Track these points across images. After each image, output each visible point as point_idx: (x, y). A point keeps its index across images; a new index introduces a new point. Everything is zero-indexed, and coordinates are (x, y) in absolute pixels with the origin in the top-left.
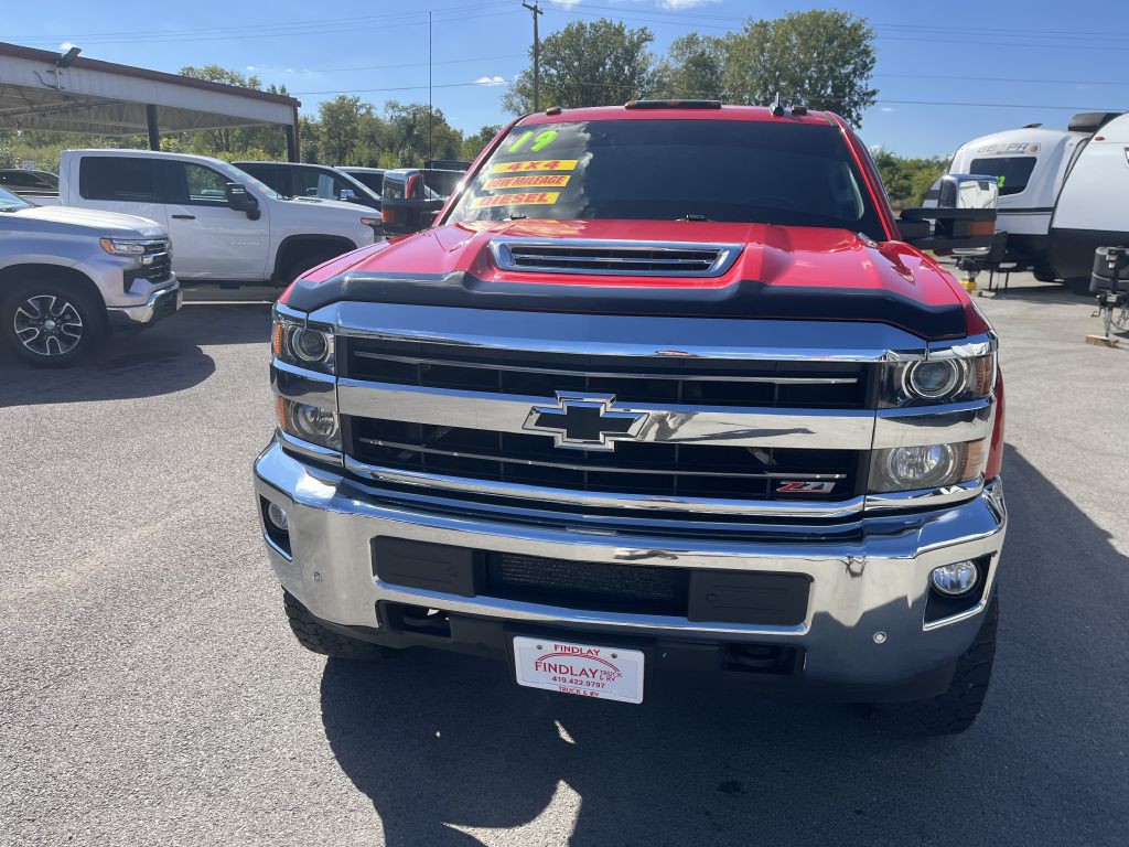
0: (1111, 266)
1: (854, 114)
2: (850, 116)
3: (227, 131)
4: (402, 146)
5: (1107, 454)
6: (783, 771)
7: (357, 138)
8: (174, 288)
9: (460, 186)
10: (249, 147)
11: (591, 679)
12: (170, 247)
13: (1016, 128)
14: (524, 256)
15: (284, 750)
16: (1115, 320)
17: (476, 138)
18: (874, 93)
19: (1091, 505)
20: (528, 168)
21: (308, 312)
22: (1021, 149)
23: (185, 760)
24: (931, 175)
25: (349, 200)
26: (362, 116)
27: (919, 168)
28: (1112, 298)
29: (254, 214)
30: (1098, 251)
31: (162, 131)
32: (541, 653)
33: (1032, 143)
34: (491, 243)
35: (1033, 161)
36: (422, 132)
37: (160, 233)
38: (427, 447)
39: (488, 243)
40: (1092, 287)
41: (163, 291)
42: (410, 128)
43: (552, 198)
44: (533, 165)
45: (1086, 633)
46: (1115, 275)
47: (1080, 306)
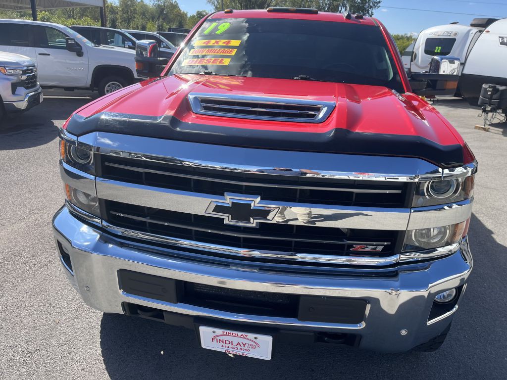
0: (489, 93)
1: (370, 12)
2: (368, 13)
3: (73, 9)
4: (158, 19)
5: (487, 188)
6: (341, 373)
7: (136, 14)
8: (39, 91)
9: (182, 45)
10: (84, 17)
11: (243, 347)
12: (36, 71)
13: (447, 24)
14: (209, 105)
15: (78, 364)
16: (489, 119)
17: (193, 16)
18: (379, 2)
19: (482, 215)
20: (214, 44)
21: (78, 136)
22: (449, 34)
23: (24, 370)
24: (403, 43)
25: (130, 48)
26: (139, 3)
27: (398, 39)
28: (489, 108)
29: (80, 54)
30: (483, 86)
31: (38, 9)
32: (215, 334)
33: (454, 31)
34: (189, 95)
35: (454, 40)
36: (168, 12)
37: (31, 63)
38: (150, 219)
39: (187, 95)
40: (479, 103)
41: (34, 93)
42: (163, 10)
43: (227, 62)
44: (217, 42)
45: (485, 288)
46: (491, 98)
47: (471, 110)
